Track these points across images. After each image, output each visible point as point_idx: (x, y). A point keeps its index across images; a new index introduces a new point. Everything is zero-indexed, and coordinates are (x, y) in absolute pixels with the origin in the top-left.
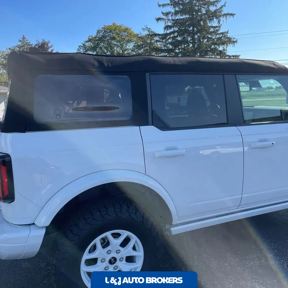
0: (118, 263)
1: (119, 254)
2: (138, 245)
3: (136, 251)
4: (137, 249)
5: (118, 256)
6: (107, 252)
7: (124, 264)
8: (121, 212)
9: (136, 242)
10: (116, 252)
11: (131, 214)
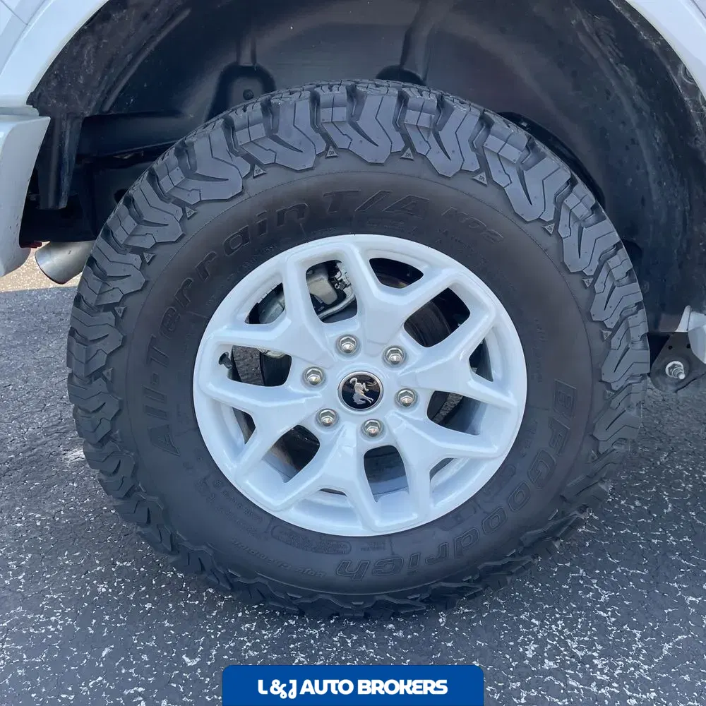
0: (385, 410)
1: (399, 372)
2: (503, 351)
3: (491, 379)
4: (496, 371)
5: (387, 379)
6: (339, 343)
7: (415, 423)
8: (432, 139)
9: (495, 330)
10: (386, 357)
11: (493, 163)
